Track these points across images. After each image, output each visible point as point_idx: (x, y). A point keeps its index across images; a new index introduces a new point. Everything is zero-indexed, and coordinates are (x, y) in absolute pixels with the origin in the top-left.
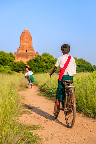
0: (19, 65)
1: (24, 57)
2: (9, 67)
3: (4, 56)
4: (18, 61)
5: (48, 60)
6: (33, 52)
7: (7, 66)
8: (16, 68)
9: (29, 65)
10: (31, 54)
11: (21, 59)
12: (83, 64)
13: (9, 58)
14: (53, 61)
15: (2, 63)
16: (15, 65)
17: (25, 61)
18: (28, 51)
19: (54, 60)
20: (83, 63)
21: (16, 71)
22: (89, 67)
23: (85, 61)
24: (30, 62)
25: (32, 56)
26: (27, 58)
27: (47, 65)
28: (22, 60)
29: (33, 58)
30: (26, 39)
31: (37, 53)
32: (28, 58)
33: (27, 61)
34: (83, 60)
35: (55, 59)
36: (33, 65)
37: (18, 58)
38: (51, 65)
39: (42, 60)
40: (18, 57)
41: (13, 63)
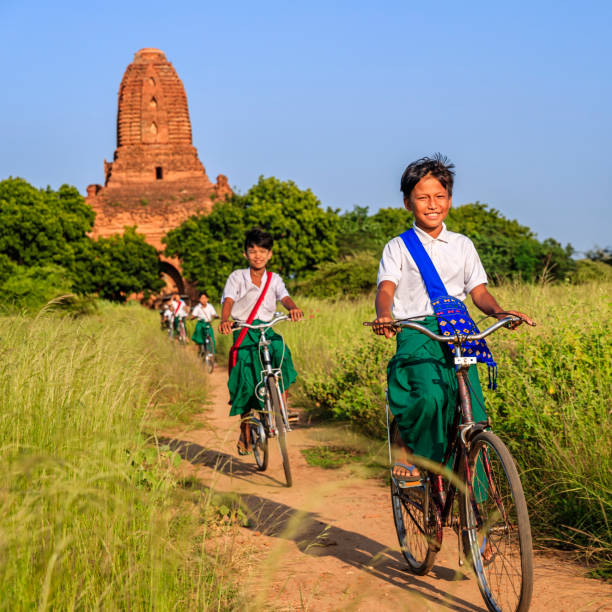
0: (123, 259)
1: (149, 208)
2: (63, 270)
3: (24, 207)
4: (113, 231)
5: (287, 223)
6: (197, 179)
7: (49, 268)
8: (105, 278)
9: (180, 256)
10: (185, 192)
11: (130, 224)
12: (491, 233)
13: (61, 221)
14: (315, 226)
15: (17, 247)
16: (97, 260)
17: (153, 231)
18: (170, 177)
19: (321, 220)
20: (486, 229)
21: (102, 293)
22: (522, 250)
23: (499, 217)
24: (182, 238)
25: (191, 199)
26: (164, 212)
27: (285, 248)
28: (135, 227)
29: (202, 213)
30: (153, 105)
31: (222, 180)
32: (173, 213)
33: (167, 230)
34: (487, 210)
35: (329, 210)
36: (201, 252)
37: (112, 216)
38: (308, 251)
39: (254, 223)
40: (111, 210)
41: (84, 245)
